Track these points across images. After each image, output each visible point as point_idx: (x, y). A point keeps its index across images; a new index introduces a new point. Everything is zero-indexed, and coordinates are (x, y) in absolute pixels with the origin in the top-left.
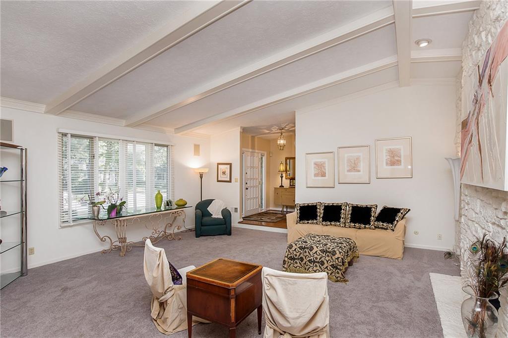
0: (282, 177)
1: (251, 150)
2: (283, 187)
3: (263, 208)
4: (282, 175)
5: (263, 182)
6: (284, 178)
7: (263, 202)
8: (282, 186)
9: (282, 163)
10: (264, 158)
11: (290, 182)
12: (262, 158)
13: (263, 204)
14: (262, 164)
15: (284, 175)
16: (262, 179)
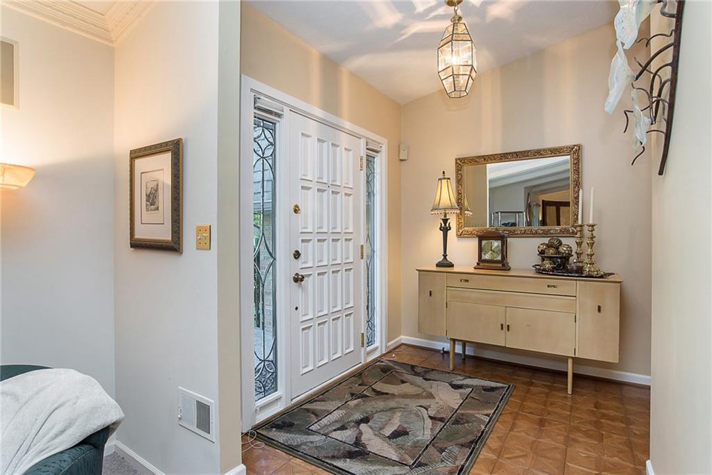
0: (445, 230)
1: (319, 112)
2: (451, 265)
3: (377, 343)
4: (445, 221)
5: (377, 246)
6: (452, 234)
7: (377, 321)
8: (445, 264)
9: (444, 177)
10: (377, 160)
11: (480, 250)
12: (370, 161)
13: (378, 329)
14: (369, 182)
15: (453, 223)
16: (370, 238)
